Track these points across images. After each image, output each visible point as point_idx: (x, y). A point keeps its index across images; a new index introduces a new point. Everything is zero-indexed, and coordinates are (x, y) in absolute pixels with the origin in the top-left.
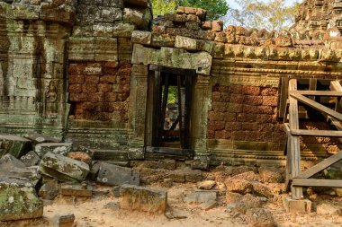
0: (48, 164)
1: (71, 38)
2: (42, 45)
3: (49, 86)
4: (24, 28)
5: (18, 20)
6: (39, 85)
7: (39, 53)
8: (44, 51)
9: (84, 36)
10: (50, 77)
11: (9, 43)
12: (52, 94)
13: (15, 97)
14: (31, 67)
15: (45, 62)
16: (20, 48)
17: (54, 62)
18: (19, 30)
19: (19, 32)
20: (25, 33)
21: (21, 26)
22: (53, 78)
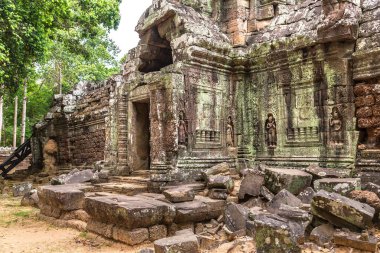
0: (319, 204)
1: (354, 54)
2: (322, 70)
3: (332, 114)
4: (304, 57)
5: (297, 50)
6: (321, 113)
7: (319, 79)
8: (324, 75)
9: (371, 47)
10: (332, 102)
11: (291, 75)
12: (336, 122)
13: (299, 129)
14: (312, 96)
15: (326, 88)
16: (301, 77)
17: (335, 86)
18: (299, 60)
19: (300, 62)
20: (305, 61)
21: (300, 56)
22: (336, 103)
